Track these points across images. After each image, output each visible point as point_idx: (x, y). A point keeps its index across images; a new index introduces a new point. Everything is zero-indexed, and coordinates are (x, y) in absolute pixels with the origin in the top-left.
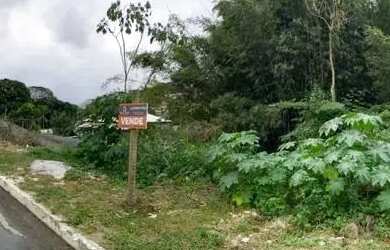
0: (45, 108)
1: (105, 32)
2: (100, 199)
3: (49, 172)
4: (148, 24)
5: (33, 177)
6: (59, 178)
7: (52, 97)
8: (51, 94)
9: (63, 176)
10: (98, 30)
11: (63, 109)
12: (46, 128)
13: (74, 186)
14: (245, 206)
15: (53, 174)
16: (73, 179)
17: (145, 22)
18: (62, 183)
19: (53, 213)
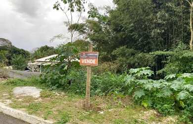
0: (6, 52)
1: (58, 9)
2: (69, 106)
3: (28, 94)
4: (83, 8)
5: (18, 98)
6: (37, 97)
7: (11, 46)
8: (10, 43)
9: (39, 95)
10: (54, 8)
11: (20, 53)
12: (7, 65)
13: (49, 101)
14: (149, 108)
15: (31, 95)
16: (47, 96)
17: (82, 7)
18: (40, 100)
19: (45, 119)
